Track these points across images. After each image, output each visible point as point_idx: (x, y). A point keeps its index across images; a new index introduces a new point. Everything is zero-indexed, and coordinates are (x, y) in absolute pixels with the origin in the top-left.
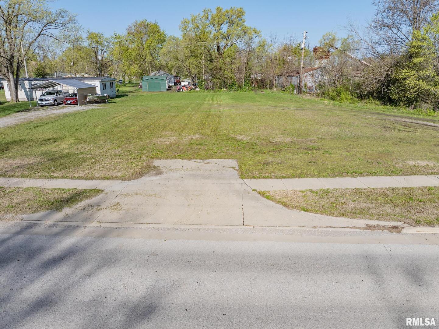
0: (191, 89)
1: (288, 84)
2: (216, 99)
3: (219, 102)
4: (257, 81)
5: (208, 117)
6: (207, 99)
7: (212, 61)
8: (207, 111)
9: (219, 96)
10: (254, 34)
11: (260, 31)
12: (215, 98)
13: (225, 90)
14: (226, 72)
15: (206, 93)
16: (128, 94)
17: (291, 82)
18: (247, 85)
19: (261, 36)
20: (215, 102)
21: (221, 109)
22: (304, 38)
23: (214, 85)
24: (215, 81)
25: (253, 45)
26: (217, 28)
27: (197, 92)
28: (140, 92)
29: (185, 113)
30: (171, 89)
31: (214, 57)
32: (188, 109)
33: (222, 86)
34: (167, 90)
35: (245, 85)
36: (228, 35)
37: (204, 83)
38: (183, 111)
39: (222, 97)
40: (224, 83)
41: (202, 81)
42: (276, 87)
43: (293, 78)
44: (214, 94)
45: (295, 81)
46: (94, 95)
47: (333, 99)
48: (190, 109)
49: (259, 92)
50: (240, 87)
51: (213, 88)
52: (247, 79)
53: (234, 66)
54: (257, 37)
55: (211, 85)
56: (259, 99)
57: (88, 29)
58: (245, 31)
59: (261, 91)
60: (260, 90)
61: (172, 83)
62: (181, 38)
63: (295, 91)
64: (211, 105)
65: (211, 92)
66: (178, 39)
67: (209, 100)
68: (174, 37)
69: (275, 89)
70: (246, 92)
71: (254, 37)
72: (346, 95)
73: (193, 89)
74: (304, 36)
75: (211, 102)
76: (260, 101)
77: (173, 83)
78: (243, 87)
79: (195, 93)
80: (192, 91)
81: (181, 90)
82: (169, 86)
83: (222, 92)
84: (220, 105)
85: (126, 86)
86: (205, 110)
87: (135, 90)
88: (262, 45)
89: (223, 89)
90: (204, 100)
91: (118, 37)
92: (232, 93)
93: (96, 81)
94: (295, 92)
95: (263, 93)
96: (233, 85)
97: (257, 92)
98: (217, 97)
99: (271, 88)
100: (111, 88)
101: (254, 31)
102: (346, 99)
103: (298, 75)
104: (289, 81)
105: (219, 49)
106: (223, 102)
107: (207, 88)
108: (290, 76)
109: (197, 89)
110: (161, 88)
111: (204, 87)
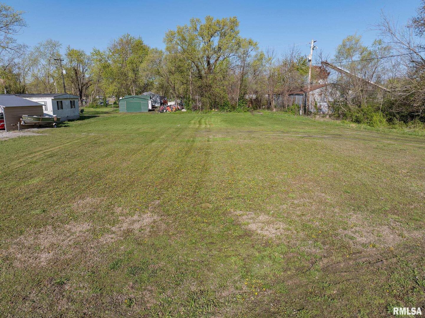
0: (176, 110)
1: (291, 104)
2: (205, 122)
3: (208, 126)
4: (251, 101)
5: (187, 152)
6: (193, 122)
7: (201, 77)
8: (188, 141)
9: (209, 118)
10: (250, 46)
11: (256, 43)
12: (203, 121)
13: (216, 110)
14: (218, 90)
15: (194, 114)
16: (99, 115)
17: (294, 101)
18: (242, 105)
19: (257, 48)
20: (203, 126)
21: (211, 137)
22: (312, 48)
23: (203, 105)
24: (204, 99)
25: (248, 60)
26: (206, 39)
27: (183, 112)
28: (117, 113)
29: (153, 144)
30: (154, 110)
31: (203, 73)
32: (161, 137)
33: (212, 106)
34: (150, 110)
35: (239, 105)
36: (220, 48)
37: (191, 103)
38: (153, 141)
39: (213, 119)
40: (215, 103)
41: (189, 101)
42: (275, 107)
43: (297, 96)
44: (203, 115)
45: (299, 100)
46: (34, 117)
47: (358, 121)
48: (163, 137)
49: (255, 113)
50: (234, 108)
51: (202, 109)
52: (242, 98)
53: (226, 83)
54: (253, 50)
55: (200, 105)
56: (261, 122)
57: (68, 46)
58: (239, 44)
59: (258, 112)
60: (255, 111)
61: (158, 103)
62: (164, 50)
63: (301, 111)
64: (197, 130)
65: (200, 113)
66: (161, 52)
67: (194, 123)
68: (156, 49)
69: (274, 110)
70: (241, 113)
71: (250, 50)
72: (378, 117)
73: (179, 109)
74: (312, 46)
75: (198, 125)
76: (262, 125)
77: (160, 104)
78: (237, 107)
79: (180, 114)
80: (177, 112)
81: (165, 111)
82: (153, 107)
83: (213, 113)
84: (209, 131)
85: (108, 106)
86: (186, 139)
87: (113, 111)
88: (260, 58)
89: (213, 110)
90: (189, 123)
91: (97, 53)
92: (225, 114)
93: (47, 98)
94: (301, 113)
95: (262, 115)
96: (226, 104)
97: (253, 113)
98: (206, 119)
99: (269, 108)
100: (72, 107)
101: (250, 43)
102: (381, 122)
103: (302, 92)
104: (292, 100)
105: (209, 63)
106: (214, 126)
107: (195, 109)
108: (292, 94)
109: (184, 110)
110: (142, 108)
111: (191, 107)
